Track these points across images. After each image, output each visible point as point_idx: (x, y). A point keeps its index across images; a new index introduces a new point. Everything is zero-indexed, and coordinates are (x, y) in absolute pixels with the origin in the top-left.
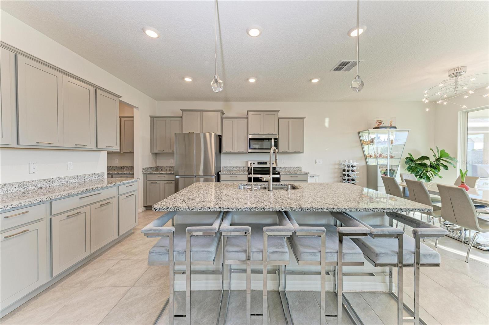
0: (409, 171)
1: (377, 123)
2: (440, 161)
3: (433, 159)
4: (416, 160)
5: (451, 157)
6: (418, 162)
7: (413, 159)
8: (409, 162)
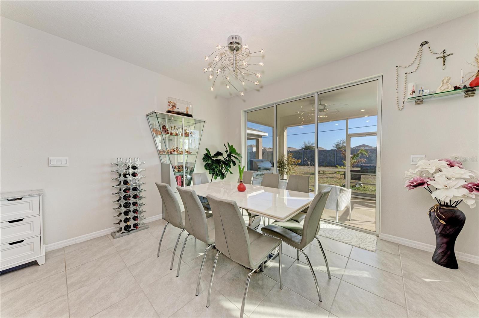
0: (206, 169)
1: (169, 105)
2: (231, 157)
3: (225, 155)
4: (213, 157)
5: (237, 153)
6: (214, 159)
7: (210, 155)
8: (207, 158)
